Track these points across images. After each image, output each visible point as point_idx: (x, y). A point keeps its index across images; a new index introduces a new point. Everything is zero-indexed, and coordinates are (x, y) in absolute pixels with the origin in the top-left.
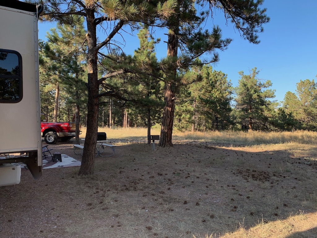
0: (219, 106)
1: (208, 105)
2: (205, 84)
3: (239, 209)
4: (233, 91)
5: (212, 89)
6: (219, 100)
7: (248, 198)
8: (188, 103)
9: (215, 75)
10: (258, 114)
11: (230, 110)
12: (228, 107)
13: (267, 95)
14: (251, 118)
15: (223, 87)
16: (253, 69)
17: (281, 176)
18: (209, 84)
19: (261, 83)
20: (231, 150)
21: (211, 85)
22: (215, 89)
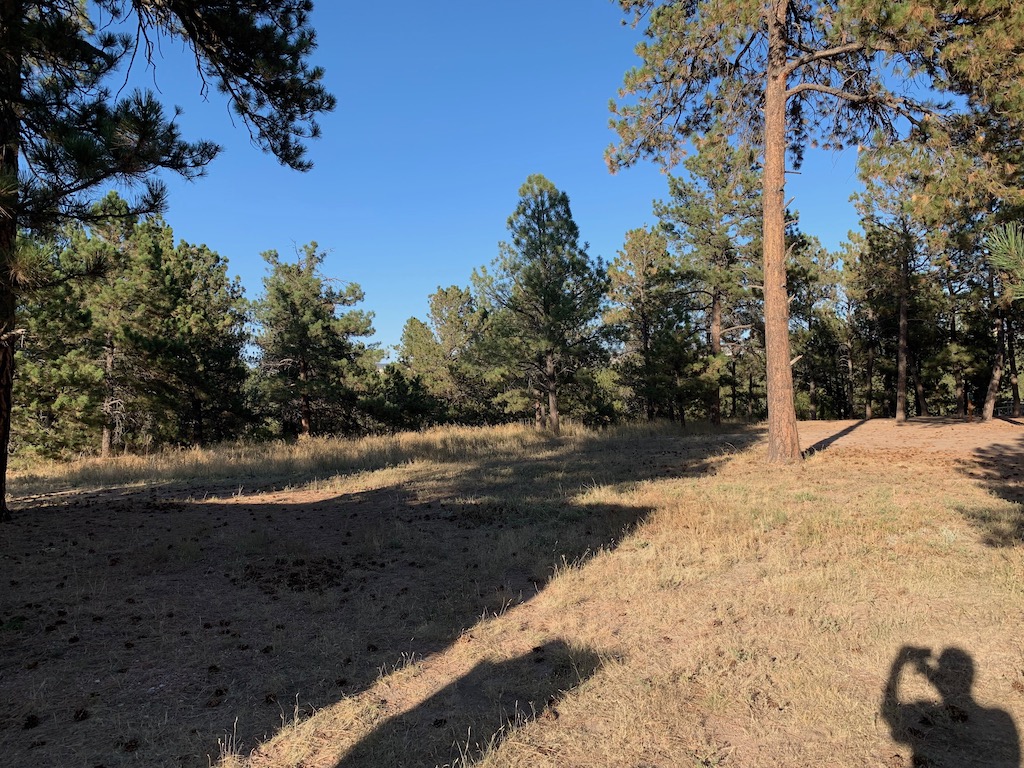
0: (204, 362)
1: (159, 360)
2: (145, 288)
3: (232, 695)
4: (247, 312)
5: (175, 304)
6: (202, 343)
7: (267, 650)
8: (81, 354)
9: (185, 258)
10: (328, 384)
11: (242, 374)
12: (233, 365)
13: (352, 328)
14: (307, 399)
15: (215, 300)
16: (306, 247)
17: (374, 563)
18: (162, 287)
19: (334, 290)
20: (236, 506)
21: (171, 291)
22: (184, 305)
